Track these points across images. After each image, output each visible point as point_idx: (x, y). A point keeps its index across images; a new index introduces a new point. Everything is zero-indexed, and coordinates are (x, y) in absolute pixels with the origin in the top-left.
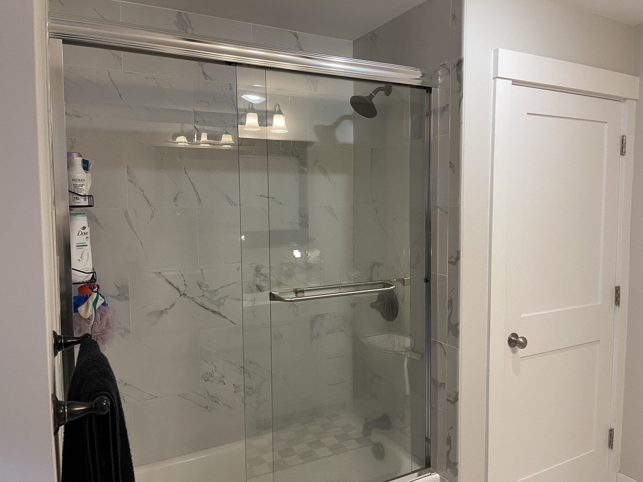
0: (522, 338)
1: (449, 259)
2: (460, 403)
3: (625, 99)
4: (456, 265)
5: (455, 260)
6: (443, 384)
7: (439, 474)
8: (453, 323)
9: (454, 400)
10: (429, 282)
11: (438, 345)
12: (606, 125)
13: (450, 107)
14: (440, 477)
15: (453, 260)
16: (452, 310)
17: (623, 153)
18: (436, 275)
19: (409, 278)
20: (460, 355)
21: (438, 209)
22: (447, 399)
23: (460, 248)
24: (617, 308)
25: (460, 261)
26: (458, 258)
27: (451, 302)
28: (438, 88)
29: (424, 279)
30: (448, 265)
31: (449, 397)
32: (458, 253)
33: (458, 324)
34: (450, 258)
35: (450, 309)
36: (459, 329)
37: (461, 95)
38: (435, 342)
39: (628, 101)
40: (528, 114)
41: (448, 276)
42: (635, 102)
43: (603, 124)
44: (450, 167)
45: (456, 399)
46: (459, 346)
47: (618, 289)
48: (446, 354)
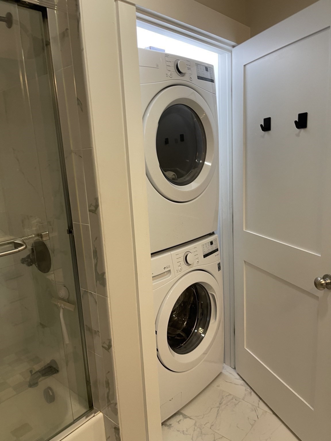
1: (89, 208)
2: (114, 349)
4: (96, 214)
5: (95, 208)
6: (97, 332)
7: (102, 413)
8: (100, 273)
9: (108, 347)
10: (72, 234)
11: (89, 294)
13: (69, 31)
14: (104, 415)
15: (93, 208)
16: (97, 260)
18: (79, 225)
19: (47, 232)
20: (109, 303)
21: (73, 154)
22: (102, 346)
23: (98, 195)
25: (99, 208)
26: (97, 206)
27: (95, 252)
28: (55, 9)
29: (67, 230)
30: (89, 213)
31: (104, 344)
32: (97, 200)
33: (104, 274)
34: (90, 206)
35: (95, 259)
36: (106, 279)
37: (78, 14)
38: (86, 292)
41: (90, 226)
44: (78, 104)
45: (110, 346)
46: (107, 296)
48: (96, 303)
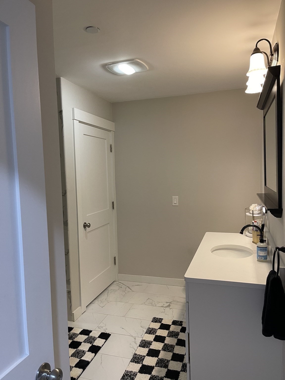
0: (89, 223)
3: (110, 131)
8: (65, 221)
12: (106, 140)
17: (111, 151)
24: (113, 210)
39: (112, 132)
40: (84, 134)
42: (114, 132)
43: (105, 140)
46: (68, 230)
47: (113, 203)
